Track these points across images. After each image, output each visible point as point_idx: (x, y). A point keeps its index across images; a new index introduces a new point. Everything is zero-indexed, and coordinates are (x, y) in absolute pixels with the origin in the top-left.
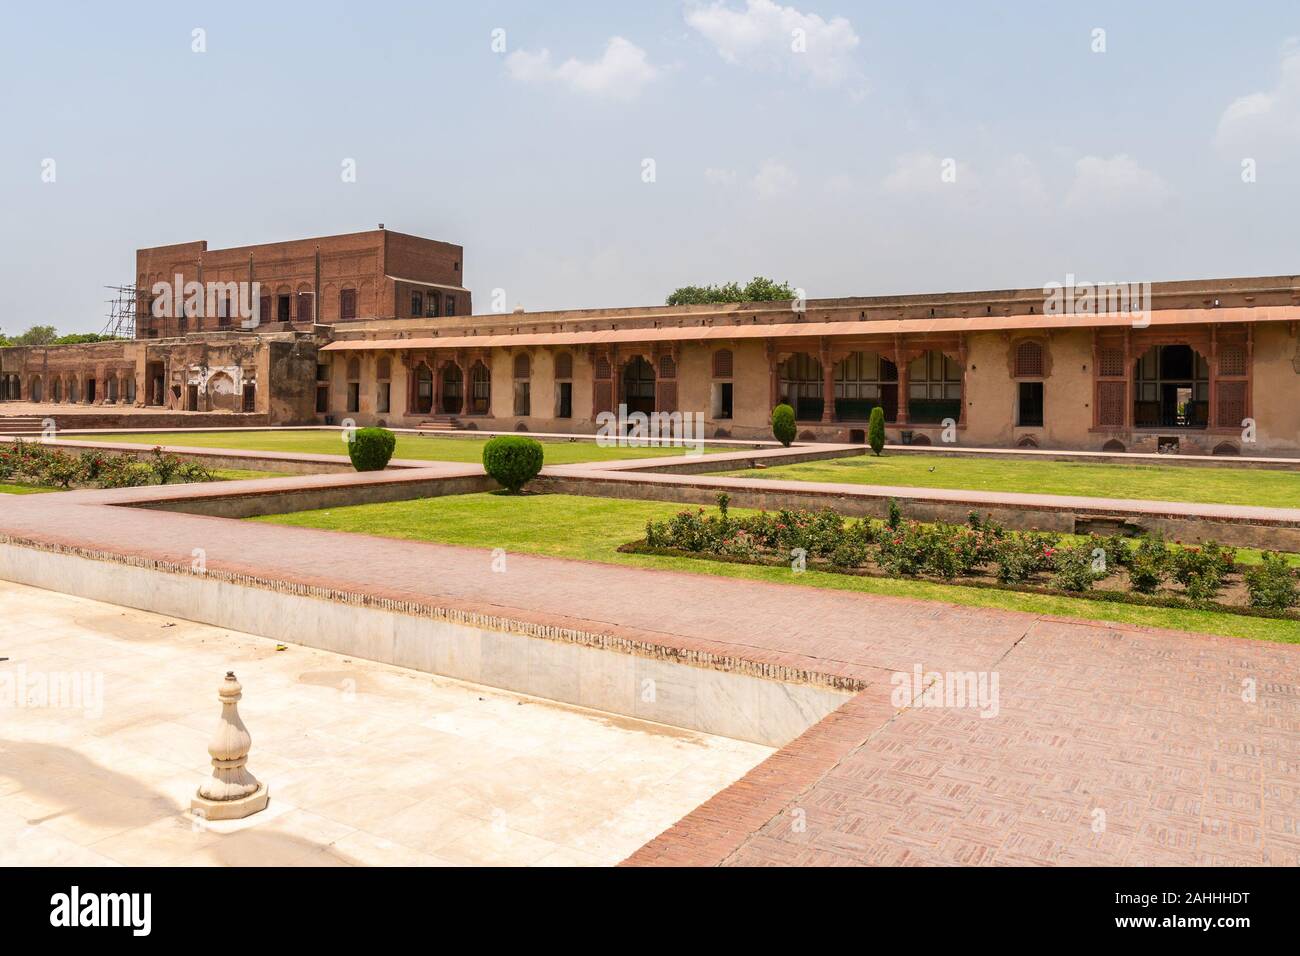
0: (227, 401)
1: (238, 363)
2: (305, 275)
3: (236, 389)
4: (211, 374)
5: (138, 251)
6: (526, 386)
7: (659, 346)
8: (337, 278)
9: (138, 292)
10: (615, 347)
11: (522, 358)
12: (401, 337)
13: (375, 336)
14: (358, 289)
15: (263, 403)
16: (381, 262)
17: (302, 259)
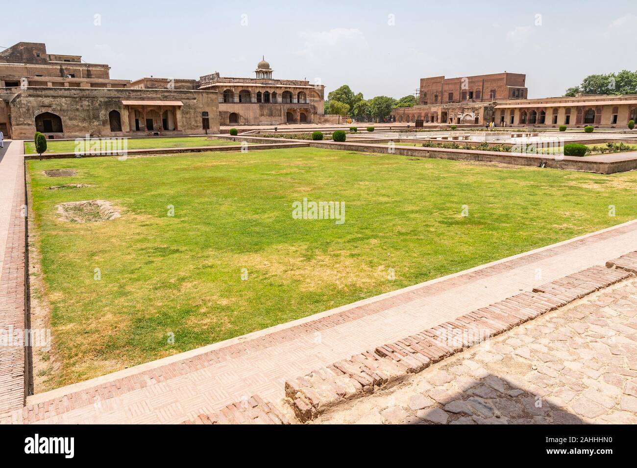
0: (470, 121)
1: (474, 112)
2: (478, 86)
3: (473, 119)
4: (464, 115)
5: (421, 79)
6: (556, 117)
7: (597, 106)
8: (489, 87)
9: (420, 91)
10: (584, 107)
11: (556, 110)
12: (518, 104)
13: (510, 104)
14: (496, 90)
15: (481, 121)
16: (505, 82)
17: (478, 81)
